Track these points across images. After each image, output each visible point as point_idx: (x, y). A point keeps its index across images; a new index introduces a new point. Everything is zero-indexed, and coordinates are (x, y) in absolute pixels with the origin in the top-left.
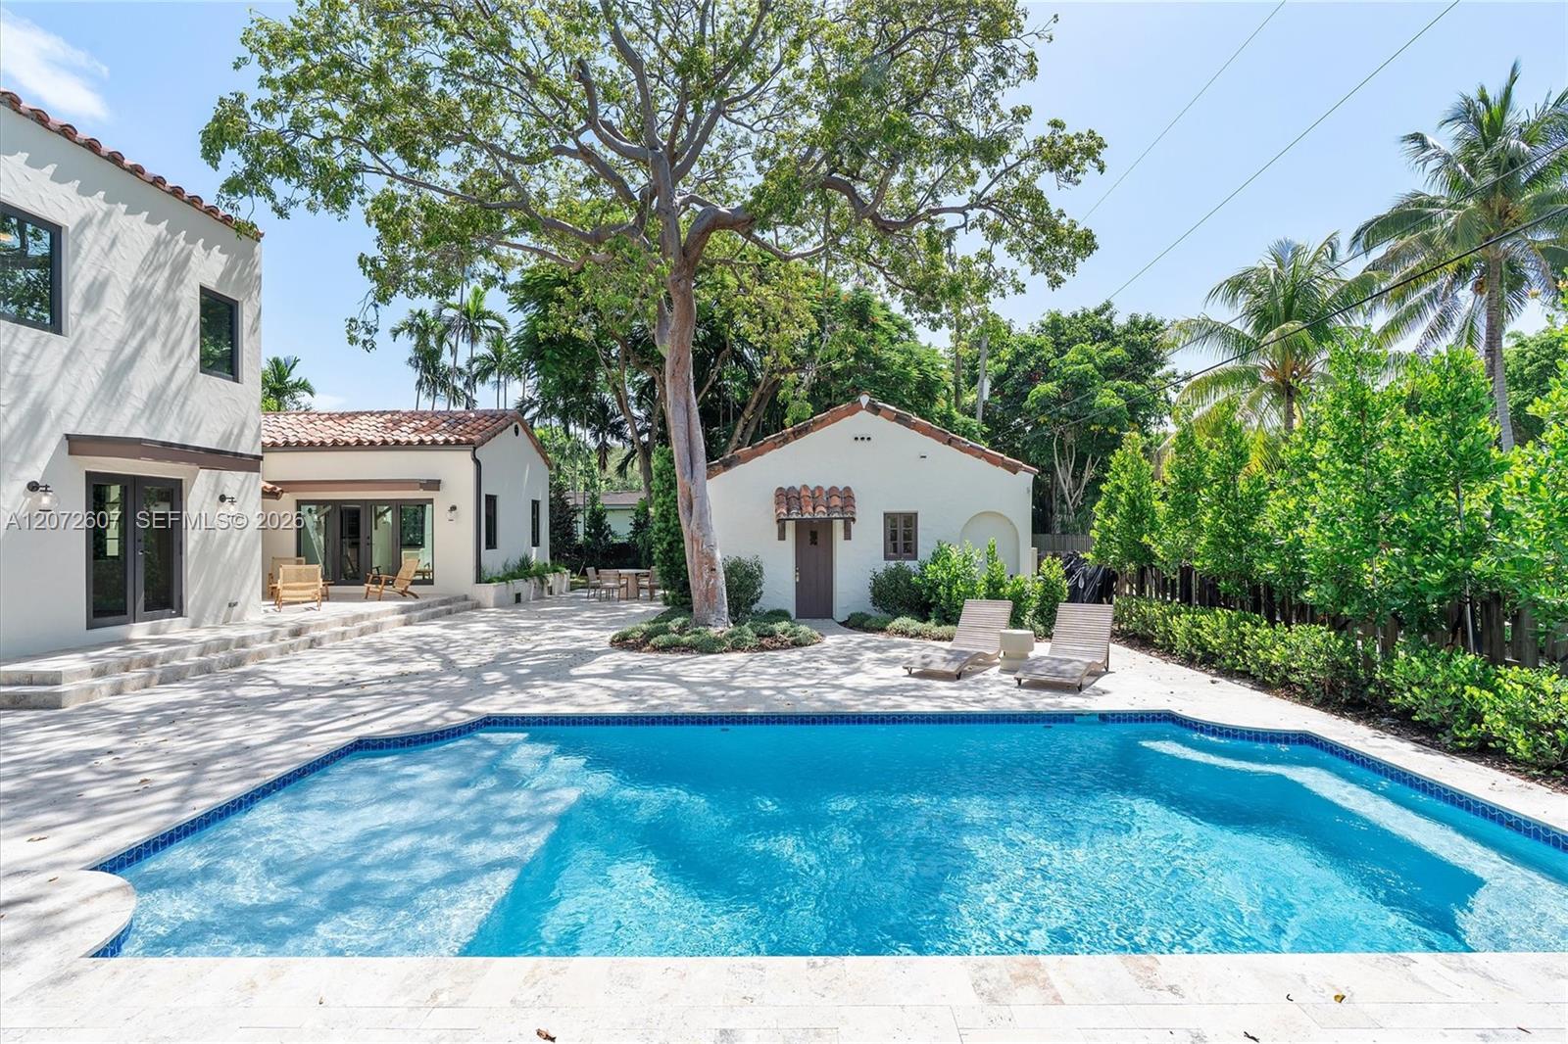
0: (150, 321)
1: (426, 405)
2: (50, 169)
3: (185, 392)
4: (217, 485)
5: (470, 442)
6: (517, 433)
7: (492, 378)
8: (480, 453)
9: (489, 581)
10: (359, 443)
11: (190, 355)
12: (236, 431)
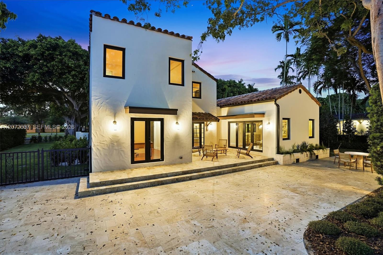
6: (300, 92)
7: (307, 77)
8: (278, 102)
9: (282, 154)
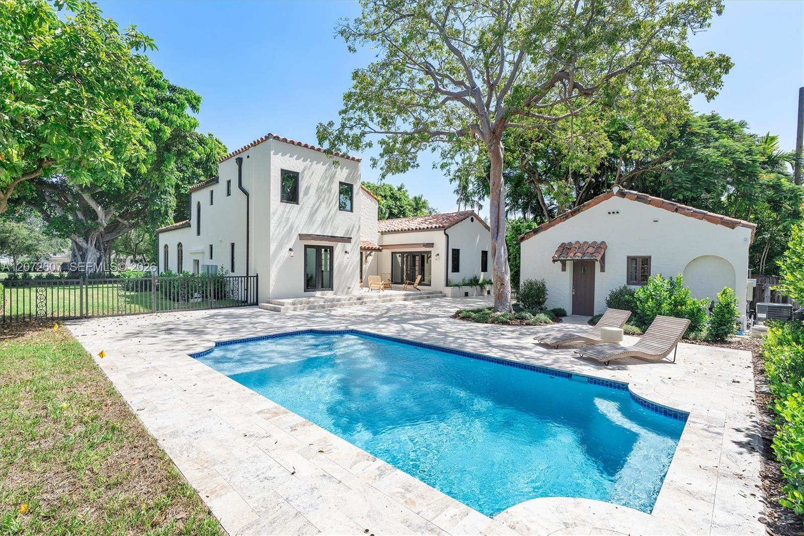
0: (323, 196)
1: (462, 209)
2: (295, 157)
3: (333, 218)
4: (344, 248)
5: (443, 227)
6: (472, 220)
8: (448, 231)
9: (451, 286)
10: (409, 229)
11: (335, 205)
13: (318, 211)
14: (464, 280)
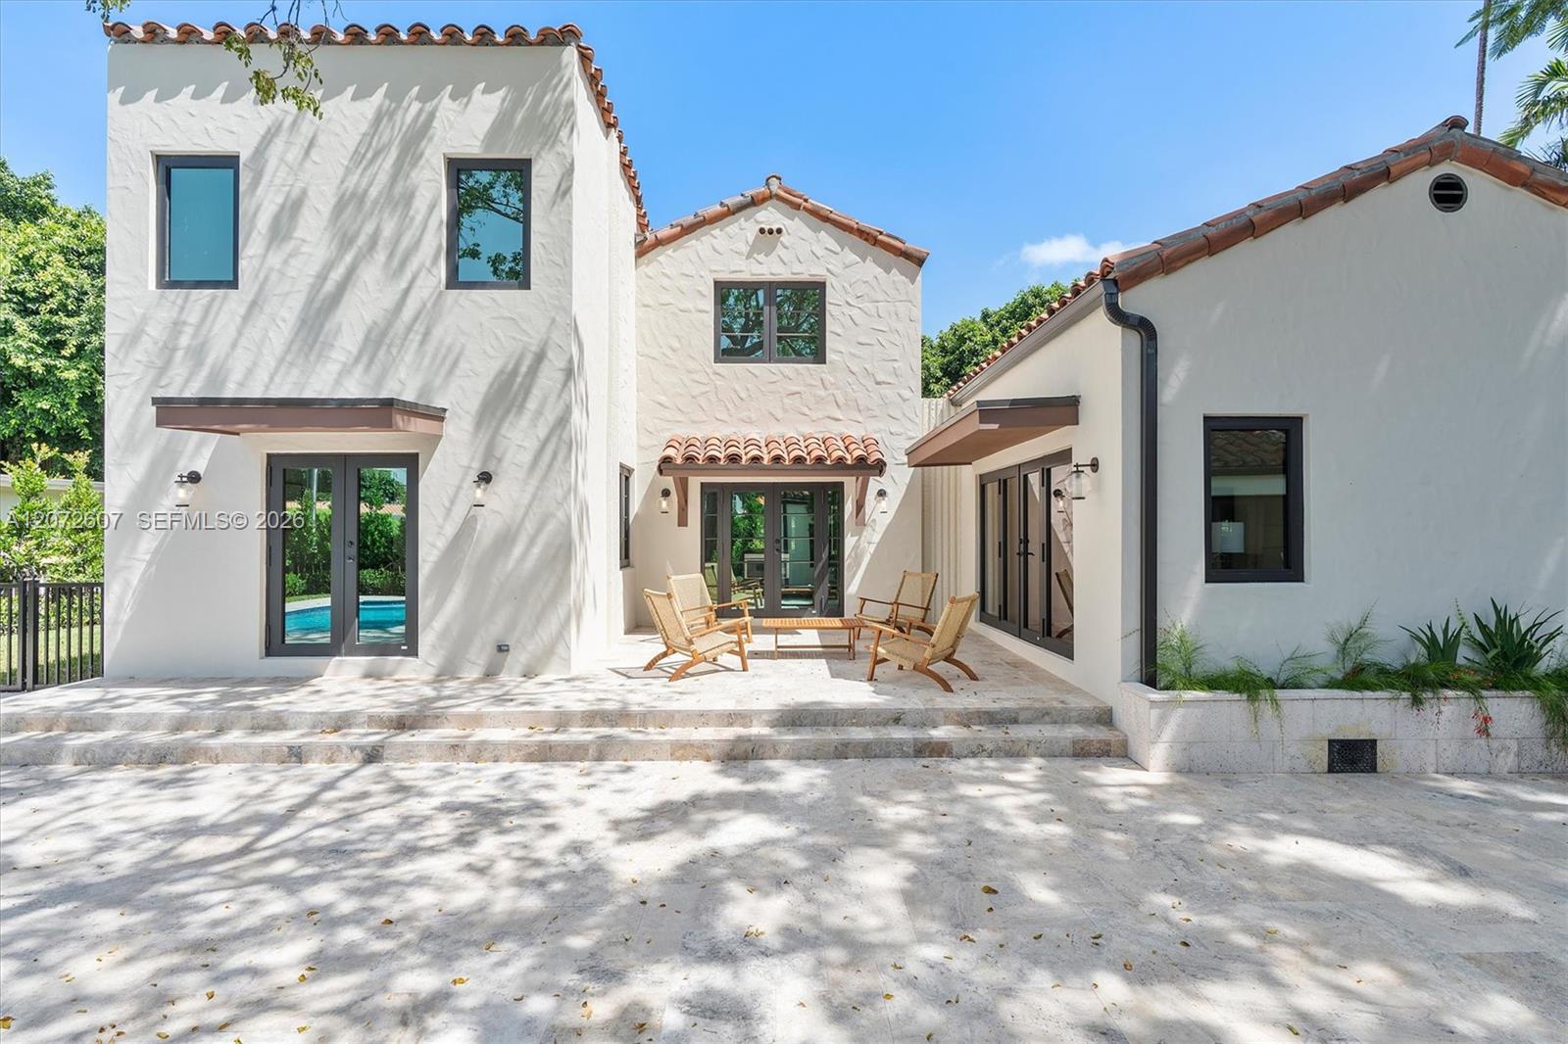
0: (362, 240)
2: (220, 91)
6: (1451, 192)
11: (432, 264)
12: (524, 369)
13: (346, 297)
14: (1349, 641)
